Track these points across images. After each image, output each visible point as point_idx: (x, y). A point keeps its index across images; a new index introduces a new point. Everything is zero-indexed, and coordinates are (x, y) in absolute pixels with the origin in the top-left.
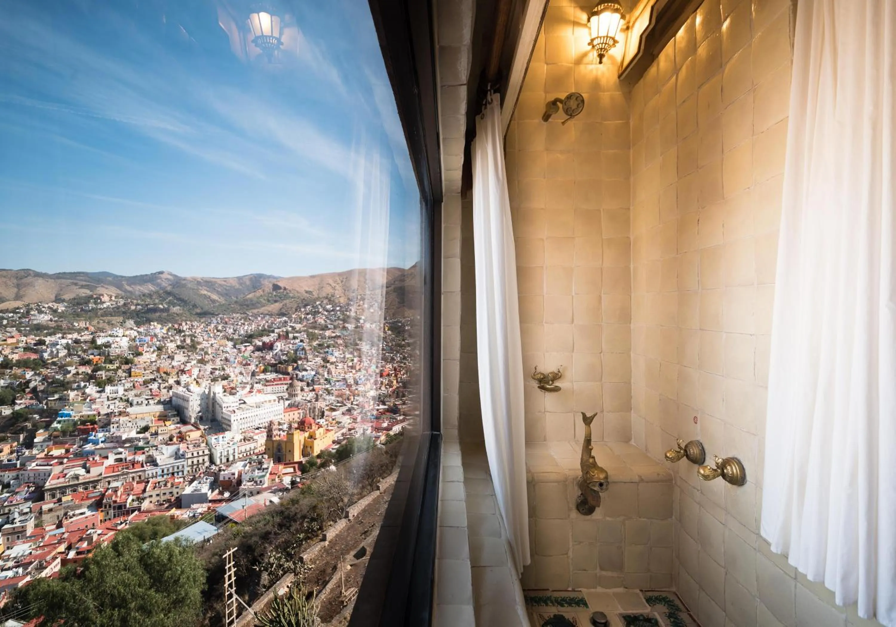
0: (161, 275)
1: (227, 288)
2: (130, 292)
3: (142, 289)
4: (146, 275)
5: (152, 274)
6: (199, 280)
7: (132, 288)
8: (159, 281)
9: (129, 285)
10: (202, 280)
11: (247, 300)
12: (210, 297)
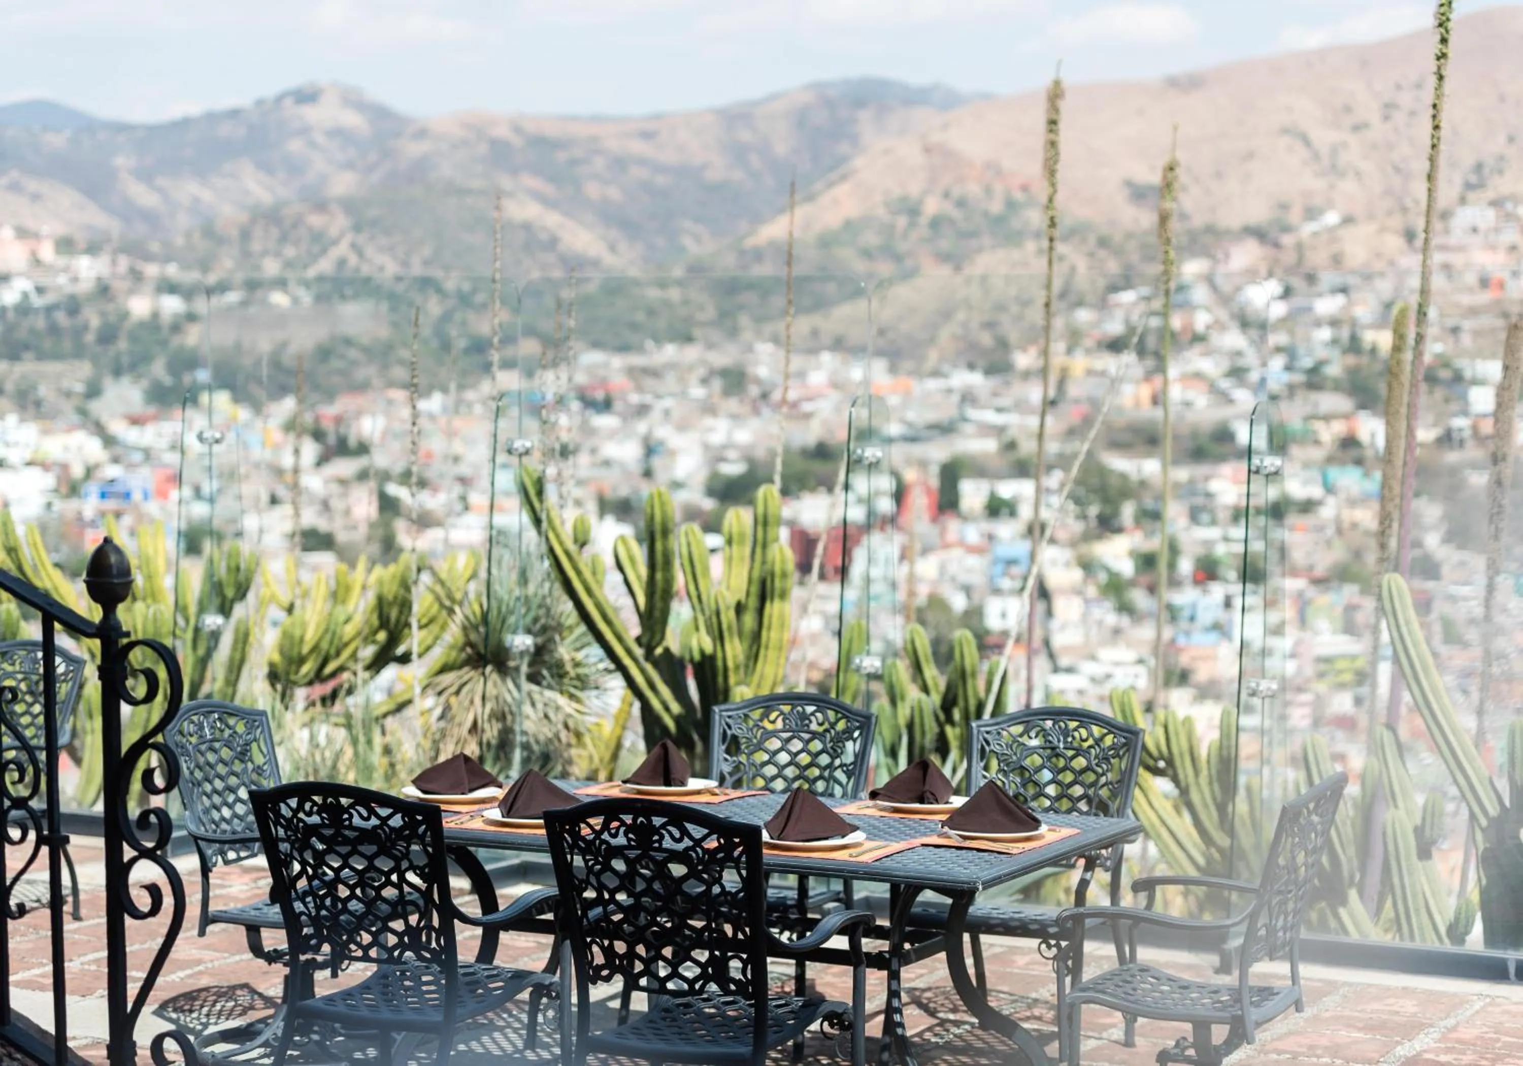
0: (311, 114)
1: (661, 180)
2: (150, 217)
3: (206, 196)
4: (234, 114)
5: (260, 103)
6: (502, 132)
7: (160, 190)
8: (295, 146)
9: (146, 176)
10: (518, 130)
11: (758, 255)
12: (553, 243)
